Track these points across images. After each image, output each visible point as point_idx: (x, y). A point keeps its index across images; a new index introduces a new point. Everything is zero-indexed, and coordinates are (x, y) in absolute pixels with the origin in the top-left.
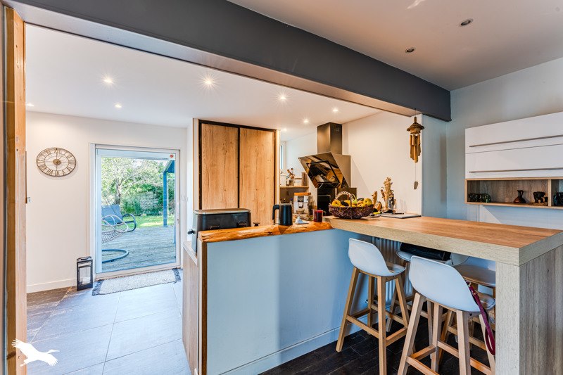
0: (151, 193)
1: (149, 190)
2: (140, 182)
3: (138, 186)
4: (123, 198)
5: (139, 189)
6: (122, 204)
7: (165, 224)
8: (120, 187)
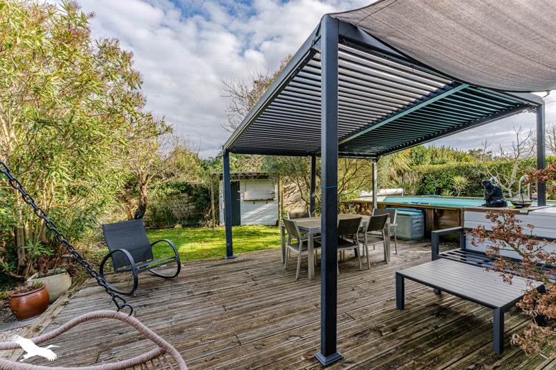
0: (185, 195)
1: (183, 192)
2: (172, 180)
3: (168, 186)
4: (149, 203)
5: (169, 190)
6: (147, 211)
7: (229, 251)
8: (145, 187)
